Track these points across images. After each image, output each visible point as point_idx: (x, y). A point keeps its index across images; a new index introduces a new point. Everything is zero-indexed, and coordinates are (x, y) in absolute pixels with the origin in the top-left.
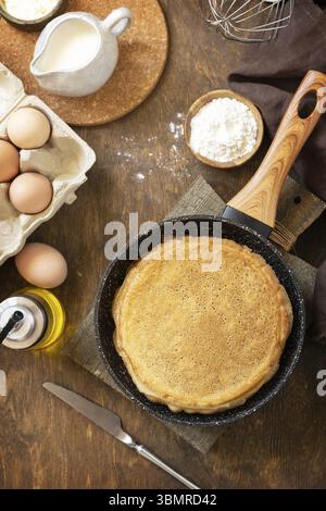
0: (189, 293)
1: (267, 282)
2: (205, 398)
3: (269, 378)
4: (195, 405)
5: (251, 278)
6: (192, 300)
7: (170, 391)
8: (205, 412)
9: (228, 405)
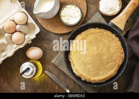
0: (94, 45)
1: (119, 46)
2: (93, 78)
3: (113, 76)
4: (90, 79)
5: (114, 44)
6: (95, 48)
7: (83, 74)
8: (92, 82)
9: (99, 81)
